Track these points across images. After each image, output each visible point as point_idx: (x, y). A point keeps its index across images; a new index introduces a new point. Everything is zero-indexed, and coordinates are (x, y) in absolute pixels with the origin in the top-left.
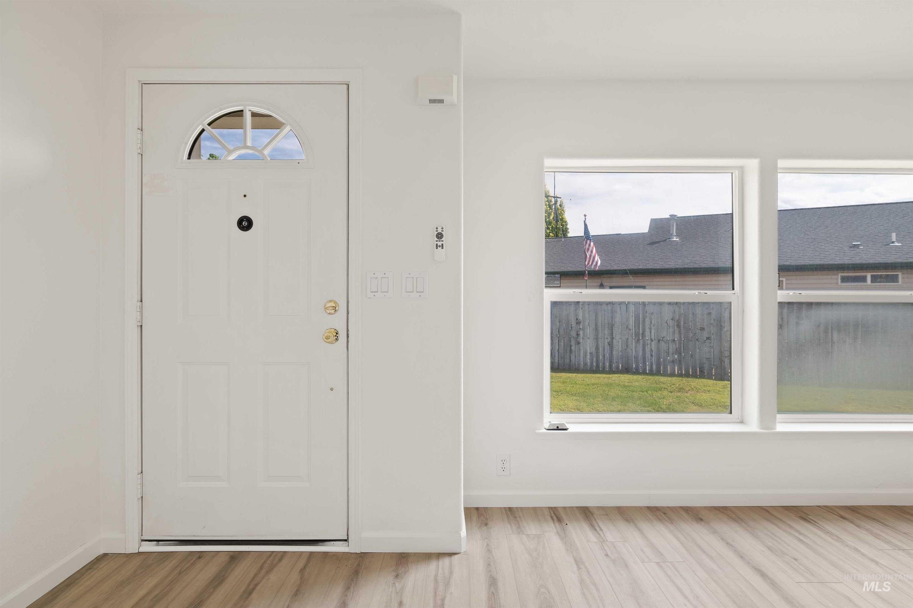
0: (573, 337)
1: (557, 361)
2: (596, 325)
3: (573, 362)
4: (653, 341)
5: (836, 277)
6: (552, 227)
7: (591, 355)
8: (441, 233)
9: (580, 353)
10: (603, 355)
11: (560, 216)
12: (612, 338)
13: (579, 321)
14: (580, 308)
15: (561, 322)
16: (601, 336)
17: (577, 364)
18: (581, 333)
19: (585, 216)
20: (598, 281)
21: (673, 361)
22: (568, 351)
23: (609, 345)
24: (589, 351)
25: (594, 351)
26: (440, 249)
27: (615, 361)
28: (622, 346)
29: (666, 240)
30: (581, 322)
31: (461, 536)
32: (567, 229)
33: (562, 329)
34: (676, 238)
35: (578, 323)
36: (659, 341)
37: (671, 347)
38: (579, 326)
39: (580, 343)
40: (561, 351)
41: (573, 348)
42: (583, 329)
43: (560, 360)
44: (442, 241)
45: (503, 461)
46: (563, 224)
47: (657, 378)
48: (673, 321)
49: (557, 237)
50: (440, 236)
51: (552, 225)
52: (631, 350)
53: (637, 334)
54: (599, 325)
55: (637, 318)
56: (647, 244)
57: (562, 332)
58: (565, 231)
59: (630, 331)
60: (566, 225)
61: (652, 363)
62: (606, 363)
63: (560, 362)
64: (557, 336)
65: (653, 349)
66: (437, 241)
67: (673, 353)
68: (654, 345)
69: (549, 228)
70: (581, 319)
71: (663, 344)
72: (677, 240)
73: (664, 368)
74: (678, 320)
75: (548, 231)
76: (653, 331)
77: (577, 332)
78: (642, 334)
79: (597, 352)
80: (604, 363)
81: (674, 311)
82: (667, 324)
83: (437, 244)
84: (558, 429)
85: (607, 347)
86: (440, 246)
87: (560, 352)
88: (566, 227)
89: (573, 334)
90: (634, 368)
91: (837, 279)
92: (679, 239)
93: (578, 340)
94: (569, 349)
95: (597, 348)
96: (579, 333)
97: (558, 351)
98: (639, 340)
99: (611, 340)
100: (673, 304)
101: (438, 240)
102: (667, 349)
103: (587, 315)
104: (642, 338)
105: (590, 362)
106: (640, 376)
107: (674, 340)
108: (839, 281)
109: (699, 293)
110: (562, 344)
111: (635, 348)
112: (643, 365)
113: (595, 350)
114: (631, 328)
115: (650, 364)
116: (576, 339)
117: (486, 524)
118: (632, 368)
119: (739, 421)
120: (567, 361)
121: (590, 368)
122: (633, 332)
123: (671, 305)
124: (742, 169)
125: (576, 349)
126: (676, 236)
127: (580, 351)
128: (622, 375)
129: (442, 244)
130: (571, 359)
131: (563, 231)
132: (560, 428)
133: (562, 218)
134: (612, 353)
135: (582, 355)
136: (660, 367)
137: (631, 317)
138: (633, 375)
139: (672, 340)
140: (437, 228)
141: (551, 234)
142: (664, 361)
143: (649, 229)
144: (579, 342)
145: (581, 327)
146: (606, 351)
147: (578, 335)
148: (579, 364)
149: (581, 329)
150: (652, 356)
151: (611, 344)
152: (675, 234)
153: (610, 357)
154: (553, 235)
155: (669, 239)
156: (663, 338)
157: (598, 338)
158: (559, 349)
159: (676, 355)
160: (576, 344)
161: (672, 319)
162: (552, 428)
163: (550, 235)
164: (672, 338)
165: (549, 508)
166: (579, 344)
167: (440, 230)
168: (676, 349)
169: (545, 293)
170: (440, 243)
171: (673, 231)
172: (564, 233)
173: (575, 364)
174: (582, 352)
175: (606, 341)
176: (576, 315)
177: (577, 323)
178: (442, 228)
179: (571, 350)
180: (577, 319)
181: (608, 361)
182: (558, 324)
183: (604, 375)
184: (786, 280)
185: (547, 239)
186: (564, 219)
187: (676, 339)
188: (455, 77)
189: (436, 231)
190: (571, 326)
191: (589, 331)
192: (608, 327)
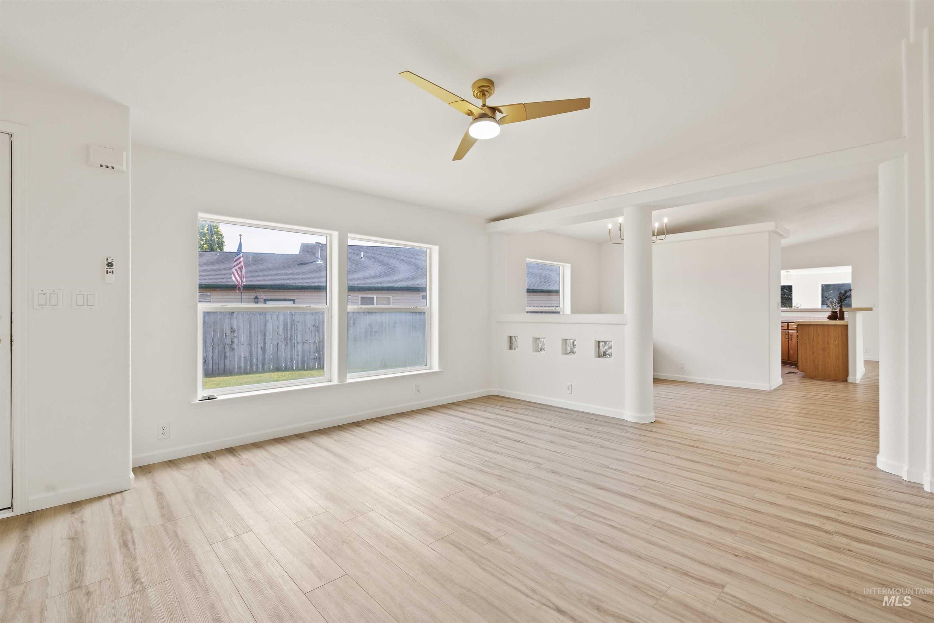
0: (228, 345)
1: (211, 367)
2: (250, 333)
3: (227, 367)
4: (299, 343)
5: (419, 296)
6: (206, 239)
7: (245, 359)
8: (111, 263)
9: (234, 358)
10: (256, 358)
11: (216, 229)
12: (265, 343)
13: (233, 330)
14: (235, 319)
15: (215, 332)
16: (255, 342)
17: (232, 368)
18: (236, 340)
19: (241, 236)
20: (252, 295)
21: (314, 358)
22: (223, 357)
23: (262, 349)
24: (243, 356)
25: (248, 356)
26: (110, 274)
27: (267, 362)
28: (273, 349)
29: (312, 262)
30: (235, 330)
31: (130, 478)
32: (223, 242)
33: (216, 337)
34: (321, 261)
35: (233, 331)
36: (303, 343)
37: (312, 347)
38: (234, 334)
39: (235, 349)
40: (216, 358)
41: (228, 354)
42: (238, 337)
43: (214, 366)
44: (113, 269)
45: (164, 428)
46: (219, 237)
47: (301, 372)
48: (315, 327)
49: (212, 250)
50: (110, 265)
51: (207, 237)
52: (281, 352)
53: (286, 339)
54: (253, 332)
55: (286, 325)
56: (298, 265)
57: (216, 340)
58: (221, 245)
59: (280, 336)
60: (221, 238)
61: (298, 361)
62: (259, 364)
63: (214, 368)
64: (211, 344)
65: (299, 350)
66: (107, 268)
67: (314, 352)
68: (299, 347)
69: (203, 240)
70: (235, 328)
71: (307, 347)
72: (321, 262)
73: (307, 364)
74: (318, 327)
75: (202, 243)
76: (299, 336)
77: (232, 340)
78: (290, 339)
79: (250, 357)
80: (257, 365)
81: (315, 320)
82: (310, 330)
83: (107, 271)
84: (209, 399)
85: (260, 352)
86: (110, 272)
87: (214, 359)
88: (222, 240)
89: (228, 341)
90: (284, 367)
91: (420, 297)
92: (323, 262)
93: (233, 346)
94: (224, 355)
95: (251, 353)
96: (233, 340)
97: (212, 358)
98: (287, 344)
99: (263, 345)
100: (314, 314)
101: (109, 268)
102: (310, 350)
103: (241, 325)
104: (290, 341)
105: (245, 365)
106: (288, 373)
107: (315, 342)
108: (421, 298)
109: (306, 306)
110: (217, 351)
111: (284, 350)
112: (291, 364)
113: (249, 354)
114: (281, 334)
115: (296, 363)
116: (231, 346)
117: (150, 472)
118: (282, 367)
119: (329, 380)
120: (222, 366)
121: (245, 370)
122: (282, 337)
123: (312, 314)
124: (331, 235)
125: (231, 354)
126: (321, 259)
127: (234, 357)
128: (272, 373)
129: (113, 271)
130: (226, 364)
131: (218, 244)
132: (210, 398)
133: (217, 230)
134: (264, 356)
135: (236, 360)
136: (305, 364)
137: (281, 325)
138: (282, 372)
139: (313, 342)
140: (107, 259)
141: (205, 246)
142: (307, 358)
143: (300, 252)
144: (233, 349)
145: (236, 335)
146: (259, 355)
147: (232, 342)
148: (234, 368)
149: (235, 337)
150: (298, 355)
151: (264, 349)
152: (320, 258)
153: (262, 359)
154: (208, 247)
155: (315, 261)
156: (307, 340)
157: (251, 344)
158: (213, 356)
159: (317, 353)
160: (230, 351)
161: (314, 326)
162: (204, 399)
163: (203, 246)
164: (313, 341)
165: (202, 454)
166: (233, 350)
167: (110, 261)
168: (317, 349)
169: (199, 306)
170: (110, 270)
171: (318, 256)
172: (220, 246)
173: (230, 369)
174: (236, 357)
175: (259, 346)
176: (231, 324)
177: (231, 332)
178: (112, 259)
179: (225, 356)
180: (232, 328)
181: (261, 363)
182: (212, 333)
183: (257, 375)
184: (392, 297)
185: (201, 252)
186: (219, 232)
187: (316, 341)
188: (125, 154)
189: (107, 261)
190: (226, 335)
191: (244, 338)
192: (261, 334)
